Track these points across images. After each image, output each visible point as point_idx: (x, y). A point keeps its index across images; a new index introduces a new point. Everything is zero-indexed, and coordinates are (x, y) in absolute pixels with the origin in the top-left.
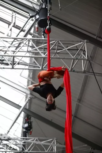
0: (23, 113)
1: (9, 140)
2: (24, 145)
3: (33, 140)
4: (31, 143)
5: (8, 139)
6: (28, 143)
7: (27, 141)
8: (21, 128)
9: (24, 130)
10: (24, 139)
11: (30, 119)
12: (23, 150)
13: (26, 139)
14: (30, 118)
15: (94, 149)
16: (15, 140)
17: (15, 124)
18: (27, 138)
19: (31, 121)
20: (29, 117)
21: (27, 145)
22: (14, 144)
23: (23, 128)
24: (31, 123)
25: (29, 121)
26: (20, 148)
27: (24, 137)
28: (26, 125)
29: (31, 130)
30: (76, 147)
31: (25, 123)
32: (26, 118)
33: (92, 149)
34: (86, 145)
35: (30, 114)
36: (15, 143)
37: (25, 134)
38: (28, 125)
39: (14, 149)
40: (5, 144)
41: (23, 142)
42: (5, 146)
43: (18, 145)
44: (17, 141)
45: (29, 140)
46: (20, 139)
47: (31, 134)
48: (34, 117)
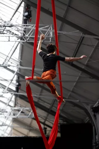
0: (23, 3)
1: (11, 27)
2: (25, 31)
3: (33, 27)
4: (31, 29)
5: (11, 26)
6: (28, 29)
7: (27, 27)
8: (22, 16)
9: (25, 18)
10: (24, 26)
11: (30, 8)
12: (24, 35)
13: (26, 26)
15: (85, 34)
16: (17, 27)
17: (17, 13)
18: (28, 24)
19: (31, 10)
20: (29, 6)
21: (28, 31)
22: (16, 30)
23: (24, 16)
24: (30, 12)
25: (28, 9)
26: (21, 33)
27: (24, 24)
28: (26, 14)
29: (31, 18)
30: (70, 33)
31: (26, 12)
32: (26, 8)
33: (83, 34)
34: (78, 31)
35: (30, 4)
36: (17, 29)
37: (25, 21)
38: (28, 13)
39: (16, 34)
40: (8, 30)
41: (24, 28)
42: (9, 32)
43: (20, 31)
44: (19, 27)
45: (29, 27)
46: (21, 26)
47: (30, 22)
48: (33, 7)
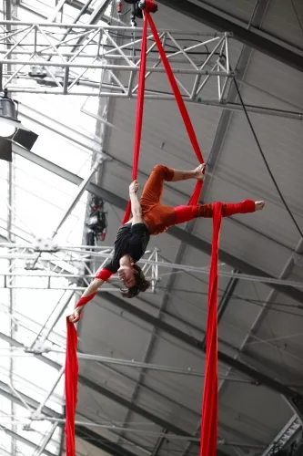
0: (86, 193)
1: (55, 252)
2: (88, 264)
3: (109, 252)
4: (105, 259)
5: (55, 250)
6: (97, 258)
7: (95, 254)
8: (83, 225)
9: (90, 231)
10: (88, 250)
11: (102, 206)
12: (87, 273)
13: (93, 250)
14: (102, 204)
15: (239, 272)
16: (70, 253)
17: (70, 216)
18: (96, 247)
19: (105, 211)
20: (100, 202)
21: (96, 262)
22: (66, 261)
23: (87, 225)
24: (103, 214)
25: (99, 209)
26: (79, 269)
27: (88, 245)
28: (94, 220)
29: (104, 231)
30: (203, 268)
31: (91, 216)
32: (93, 205)
33: (235, 272)
34: (223, 264)
35: (101, 195)
36: (68, 258)
37: (90, 240)
38: (99, 220)
39: (65, 272)
40: (48, 261)
41: (88, 255)
42: (48, 264)
43: (75, 263)
44: (74, 254)
45: (101, 253)
46: (79, 250)
47: (103, 240)
48: (112, 203)
